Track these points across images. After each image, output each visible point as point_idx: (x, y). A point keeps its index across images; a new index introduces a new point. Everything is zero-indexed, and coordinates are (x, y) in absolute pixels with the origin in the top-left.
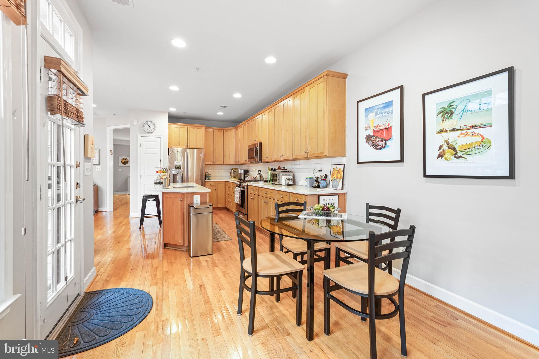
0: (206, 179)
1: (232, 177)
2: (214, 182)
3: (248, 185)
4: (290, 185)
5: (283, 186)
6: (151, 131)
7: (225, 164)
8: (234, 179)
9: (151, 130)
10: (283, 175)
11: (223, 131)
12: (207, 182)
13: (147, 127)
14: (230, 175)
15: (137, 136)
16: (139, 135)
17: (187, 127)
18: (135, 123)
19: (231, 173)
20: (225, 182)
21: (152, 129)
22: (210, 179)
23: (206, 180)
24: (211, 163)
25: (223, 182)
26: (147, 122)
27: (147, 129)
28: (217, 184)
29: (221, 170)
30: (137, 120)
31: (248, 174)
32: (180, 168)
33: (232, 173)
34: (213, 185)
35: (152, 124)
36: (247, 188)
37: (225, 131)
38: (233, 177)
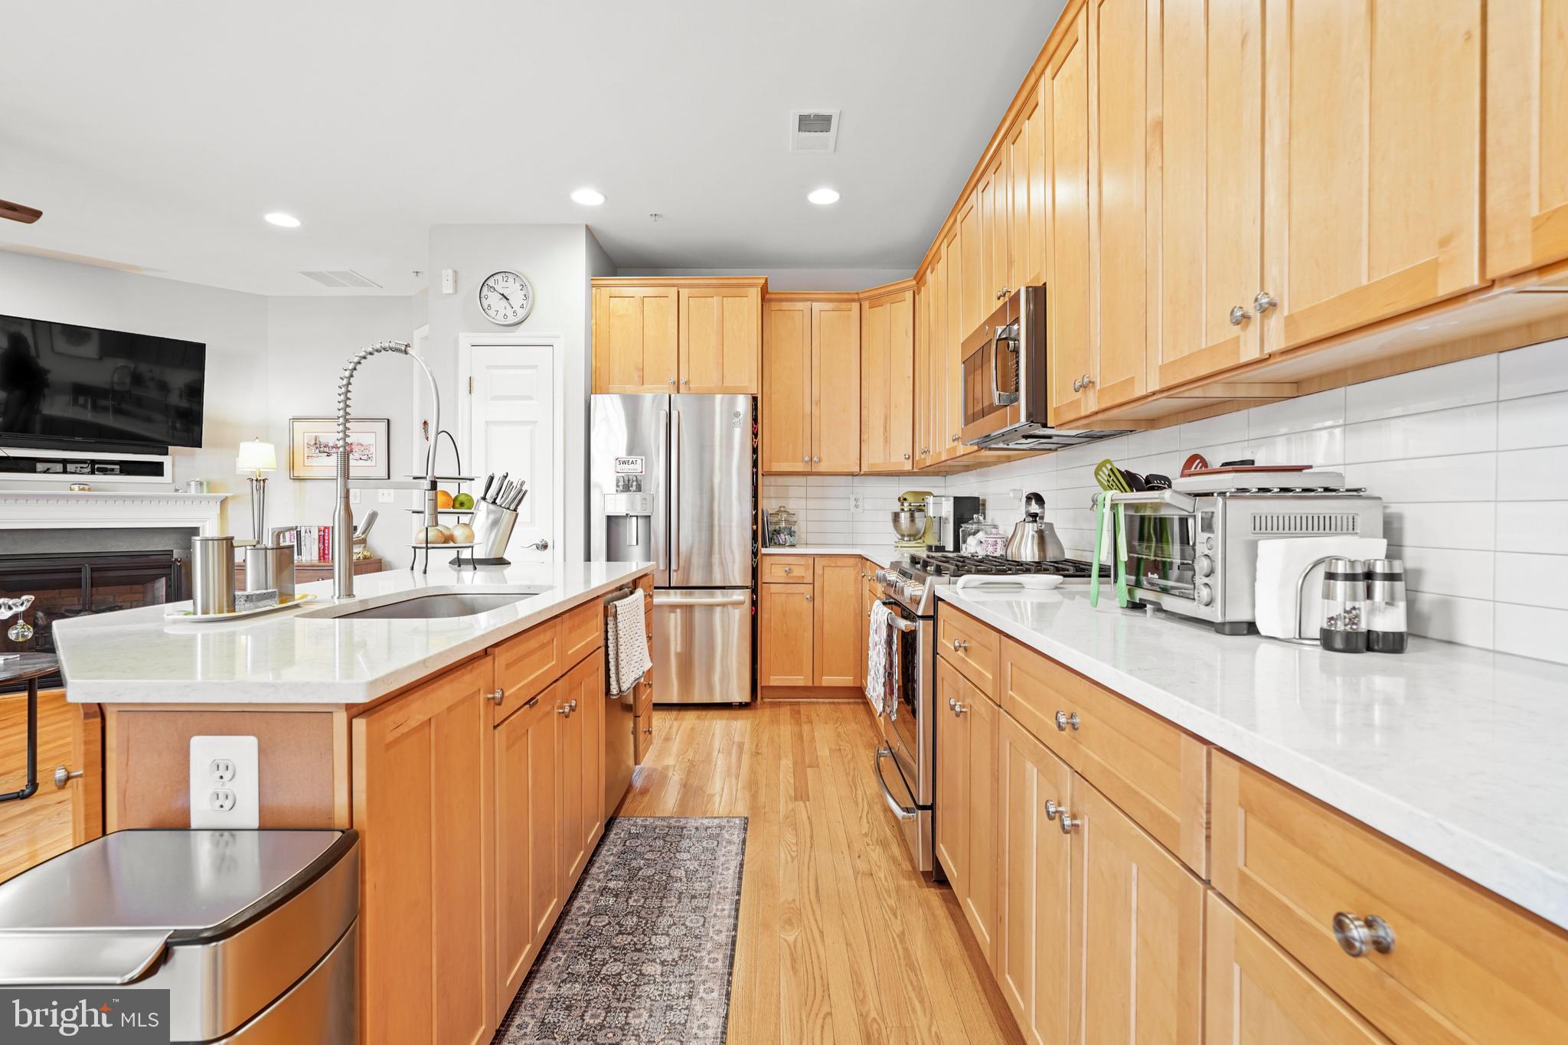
0: (764, 545)
1: (903, 536)
2: (802, 561)
3: (936, 600)
4: (1370, 642)
5: (1264, 649)
6: (512, 320)
7: (866, 474)
8: (912, 544)
9: (509, 312)
10: (1264, 527)
11: (855, 306)
12: (768, 558)
13: (493, 299)
14: (891, 524)
15: (456, 341)
16: (465, 339)
17: (675, 289)
18: (447, 288)
19: (896, 517)
20: (858, 560)
21: (517, 308)
22: (793, 546)
23: (764, 551)
24: (800, 467)
25: (852, 561)
26: (496, 277)
27: (494, 308)
28: (819, 571)
29: (853, 503)
30: (455, 273)
31: (979, 522)
32: (639, 489)
33: (904, 518)
34: (798, 572)
35: (518, 286)
36: (933, 618)
37: (866, 304)
38: (909, 536)
